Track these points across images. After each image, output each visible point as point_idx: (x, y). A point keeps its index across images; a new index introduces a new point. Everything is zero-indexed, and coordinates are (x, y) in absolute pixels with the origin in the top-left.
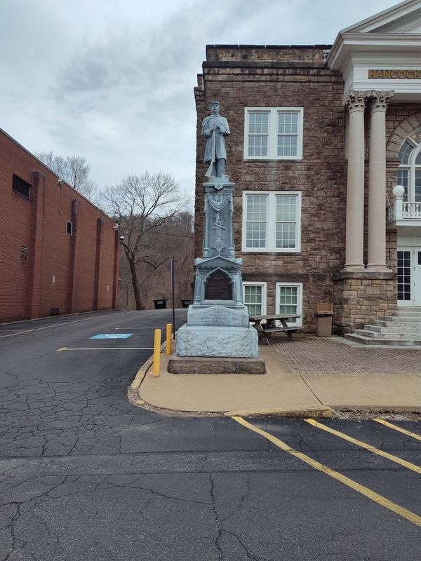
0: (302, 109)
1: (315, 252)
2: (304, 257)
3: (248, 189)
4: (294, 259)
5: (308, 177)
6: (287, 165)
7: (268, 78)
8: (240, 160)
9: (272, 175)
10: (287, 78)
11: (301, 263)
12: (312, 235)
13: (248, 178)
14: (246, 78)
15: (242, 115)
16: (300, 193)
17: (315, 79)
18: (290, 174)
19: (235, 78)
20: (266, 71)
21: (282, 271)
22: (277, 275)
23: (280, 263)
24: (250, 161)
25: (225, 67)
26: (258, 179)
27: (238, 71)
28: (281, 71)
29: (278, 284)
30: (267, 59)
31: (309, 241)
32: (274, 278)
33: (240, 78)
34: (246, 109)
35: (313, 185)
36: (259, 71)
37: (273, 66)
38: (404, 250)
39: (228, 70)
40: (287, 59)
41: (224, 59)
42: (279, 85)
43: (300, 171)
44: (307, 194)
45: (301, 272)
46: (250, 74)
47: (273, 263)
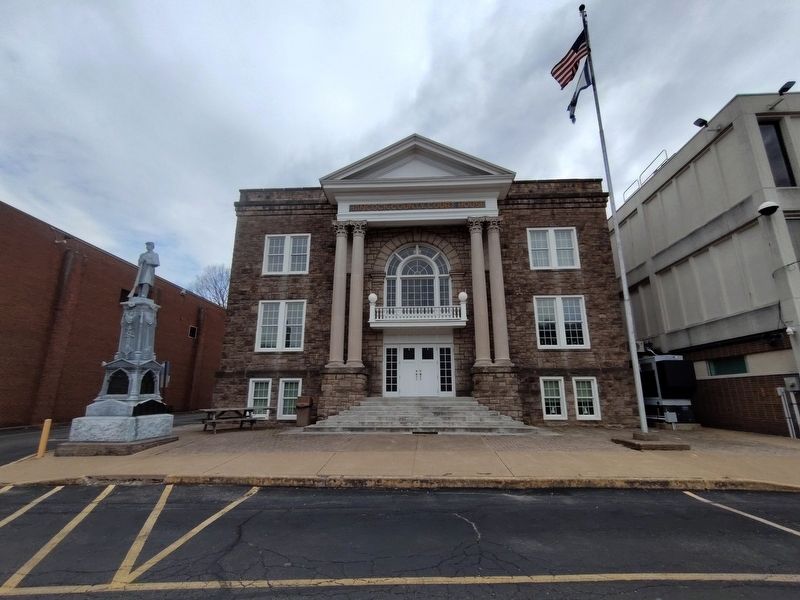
0: (309, 235)
1: (314, 351)
2: (304, 356)
3: (263, 299)
4: (297, 357)
5: (312, 288)
6: (295, 279)
7: (284, 212)
8: (258, 275)
9: (283, 287)
10: (299, 212)
11: (302, 361)
12: (313, 336)
13: (264, 290)
14: (267, 213)
15: (263, 241)
16: (305, 301)
17: (320, 211)
18: (298, 285)
19: (259, 213)
20: (282, 207)
21: (286, 368)
22: (281, 372)
23: (285, 361)
24: (266, 276)
25: (251, 206)
26: (272, 291)
27: (260, 208)
28: (293, 207)
29: (281, 380)
30: (285, 199)
31: (310, 342)
32: (278, 375)
33: (262, 213)
34: (267, 236)
35: (316, 294)
36: (277, 208)
37: (287, 204)
38: (391, 347)
39: (253, 208)
40: (299, 197)
41: (252, 200)
42: (292, 217)
43: (305, 284)
44: (310, 302)
45: (302, 368)
46: (270, 210)
47: (280, 361)
